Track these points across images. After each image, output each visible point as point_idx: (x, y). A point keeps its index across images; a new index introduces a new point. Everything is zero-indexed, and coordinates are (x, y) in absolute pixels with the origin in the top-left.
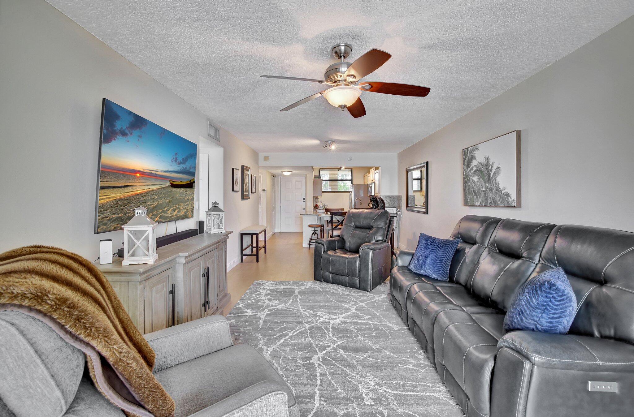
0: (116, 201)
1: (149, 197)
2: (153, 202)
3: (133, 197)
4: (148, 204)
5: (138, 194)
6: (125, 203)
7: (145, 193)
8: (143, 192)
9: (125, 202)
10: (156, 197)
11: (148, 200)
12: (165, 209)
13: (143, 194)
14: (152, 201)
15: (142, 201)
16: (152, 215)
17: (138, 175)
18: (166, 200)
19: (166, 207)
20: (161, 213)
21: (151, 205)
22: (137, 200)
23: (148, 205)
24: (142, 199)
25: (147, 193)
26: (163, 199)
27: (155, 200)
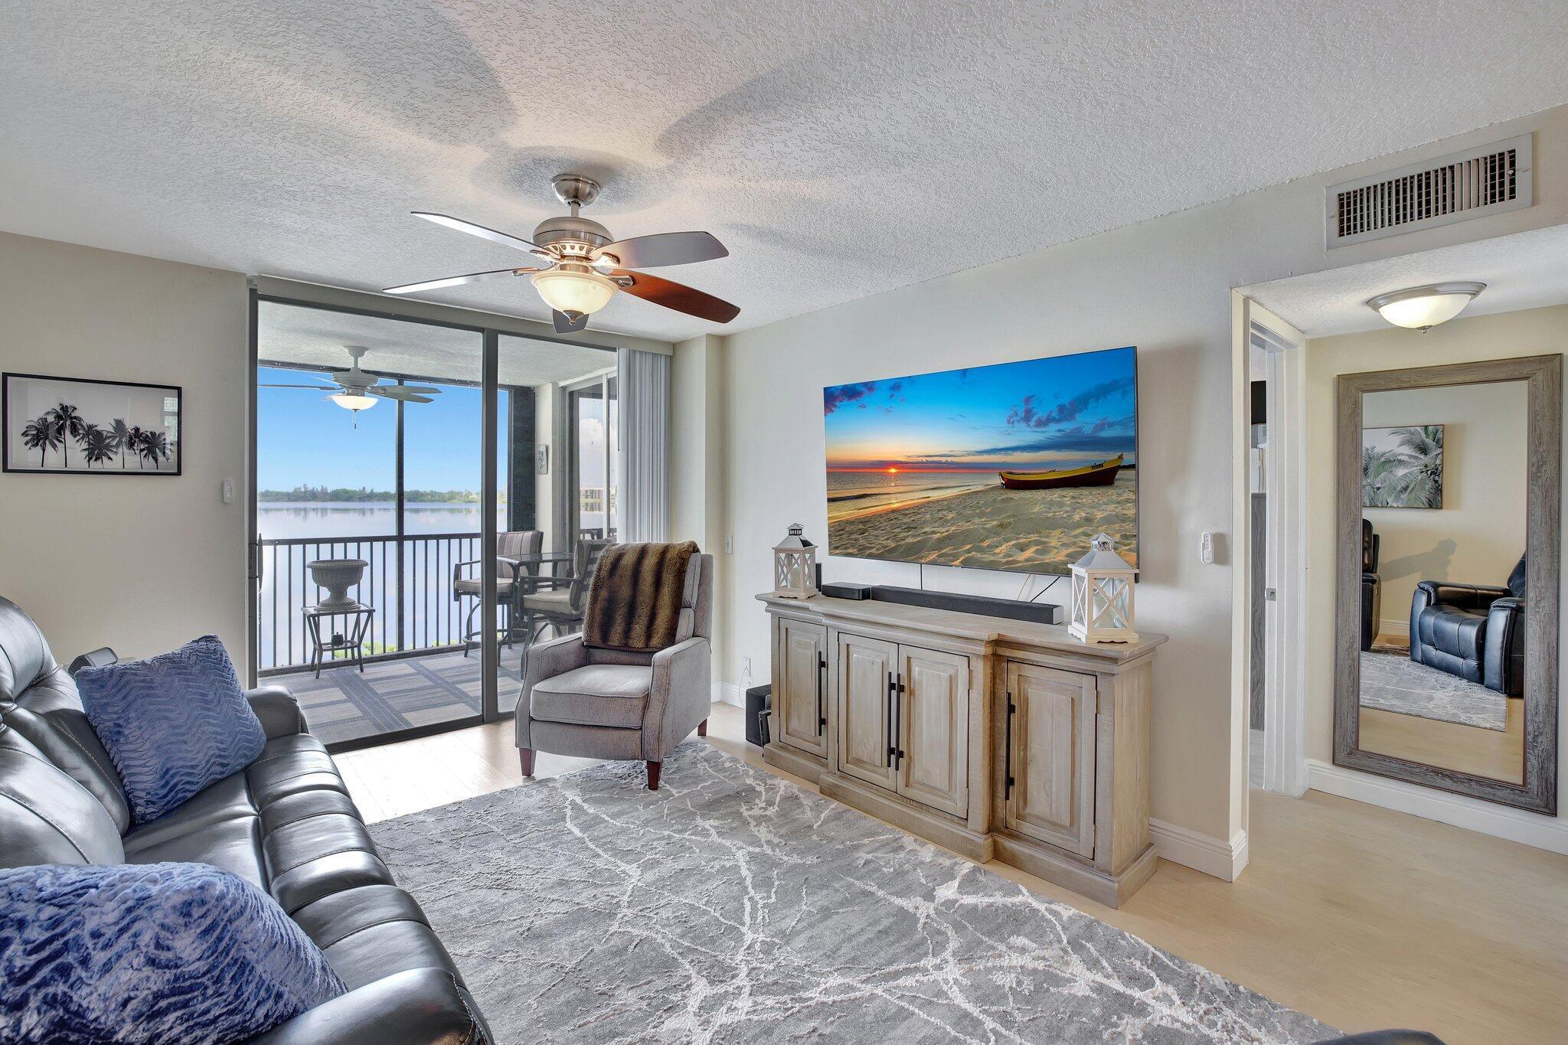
0: (839, 525)
1: (928, 516)
2: (942, 525)
3: (881, 516)
4: (926, 530)
5: (893, 511)
6: (860, 529)
7: (913, 508)
8: (907, 505)
9: (861, 526)
10: (950, 516)
11: (925, 522)
12: (985, 544)
13: (907, 509)
14: (936, 525)
15: (905, 524)
16: (939, 556)
17: (893, 471)
18: (985, 521)
19: (987, 538)
20: (969, 551)
21: (934, 533)
22: (892, 522)
23: (924, 533)
24: (905, 521)
25: (919, 507)
26: (977, 520)
27: (947, 521)
